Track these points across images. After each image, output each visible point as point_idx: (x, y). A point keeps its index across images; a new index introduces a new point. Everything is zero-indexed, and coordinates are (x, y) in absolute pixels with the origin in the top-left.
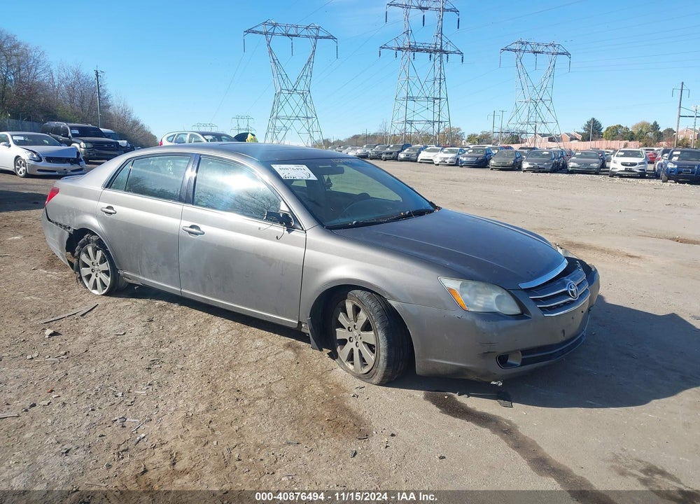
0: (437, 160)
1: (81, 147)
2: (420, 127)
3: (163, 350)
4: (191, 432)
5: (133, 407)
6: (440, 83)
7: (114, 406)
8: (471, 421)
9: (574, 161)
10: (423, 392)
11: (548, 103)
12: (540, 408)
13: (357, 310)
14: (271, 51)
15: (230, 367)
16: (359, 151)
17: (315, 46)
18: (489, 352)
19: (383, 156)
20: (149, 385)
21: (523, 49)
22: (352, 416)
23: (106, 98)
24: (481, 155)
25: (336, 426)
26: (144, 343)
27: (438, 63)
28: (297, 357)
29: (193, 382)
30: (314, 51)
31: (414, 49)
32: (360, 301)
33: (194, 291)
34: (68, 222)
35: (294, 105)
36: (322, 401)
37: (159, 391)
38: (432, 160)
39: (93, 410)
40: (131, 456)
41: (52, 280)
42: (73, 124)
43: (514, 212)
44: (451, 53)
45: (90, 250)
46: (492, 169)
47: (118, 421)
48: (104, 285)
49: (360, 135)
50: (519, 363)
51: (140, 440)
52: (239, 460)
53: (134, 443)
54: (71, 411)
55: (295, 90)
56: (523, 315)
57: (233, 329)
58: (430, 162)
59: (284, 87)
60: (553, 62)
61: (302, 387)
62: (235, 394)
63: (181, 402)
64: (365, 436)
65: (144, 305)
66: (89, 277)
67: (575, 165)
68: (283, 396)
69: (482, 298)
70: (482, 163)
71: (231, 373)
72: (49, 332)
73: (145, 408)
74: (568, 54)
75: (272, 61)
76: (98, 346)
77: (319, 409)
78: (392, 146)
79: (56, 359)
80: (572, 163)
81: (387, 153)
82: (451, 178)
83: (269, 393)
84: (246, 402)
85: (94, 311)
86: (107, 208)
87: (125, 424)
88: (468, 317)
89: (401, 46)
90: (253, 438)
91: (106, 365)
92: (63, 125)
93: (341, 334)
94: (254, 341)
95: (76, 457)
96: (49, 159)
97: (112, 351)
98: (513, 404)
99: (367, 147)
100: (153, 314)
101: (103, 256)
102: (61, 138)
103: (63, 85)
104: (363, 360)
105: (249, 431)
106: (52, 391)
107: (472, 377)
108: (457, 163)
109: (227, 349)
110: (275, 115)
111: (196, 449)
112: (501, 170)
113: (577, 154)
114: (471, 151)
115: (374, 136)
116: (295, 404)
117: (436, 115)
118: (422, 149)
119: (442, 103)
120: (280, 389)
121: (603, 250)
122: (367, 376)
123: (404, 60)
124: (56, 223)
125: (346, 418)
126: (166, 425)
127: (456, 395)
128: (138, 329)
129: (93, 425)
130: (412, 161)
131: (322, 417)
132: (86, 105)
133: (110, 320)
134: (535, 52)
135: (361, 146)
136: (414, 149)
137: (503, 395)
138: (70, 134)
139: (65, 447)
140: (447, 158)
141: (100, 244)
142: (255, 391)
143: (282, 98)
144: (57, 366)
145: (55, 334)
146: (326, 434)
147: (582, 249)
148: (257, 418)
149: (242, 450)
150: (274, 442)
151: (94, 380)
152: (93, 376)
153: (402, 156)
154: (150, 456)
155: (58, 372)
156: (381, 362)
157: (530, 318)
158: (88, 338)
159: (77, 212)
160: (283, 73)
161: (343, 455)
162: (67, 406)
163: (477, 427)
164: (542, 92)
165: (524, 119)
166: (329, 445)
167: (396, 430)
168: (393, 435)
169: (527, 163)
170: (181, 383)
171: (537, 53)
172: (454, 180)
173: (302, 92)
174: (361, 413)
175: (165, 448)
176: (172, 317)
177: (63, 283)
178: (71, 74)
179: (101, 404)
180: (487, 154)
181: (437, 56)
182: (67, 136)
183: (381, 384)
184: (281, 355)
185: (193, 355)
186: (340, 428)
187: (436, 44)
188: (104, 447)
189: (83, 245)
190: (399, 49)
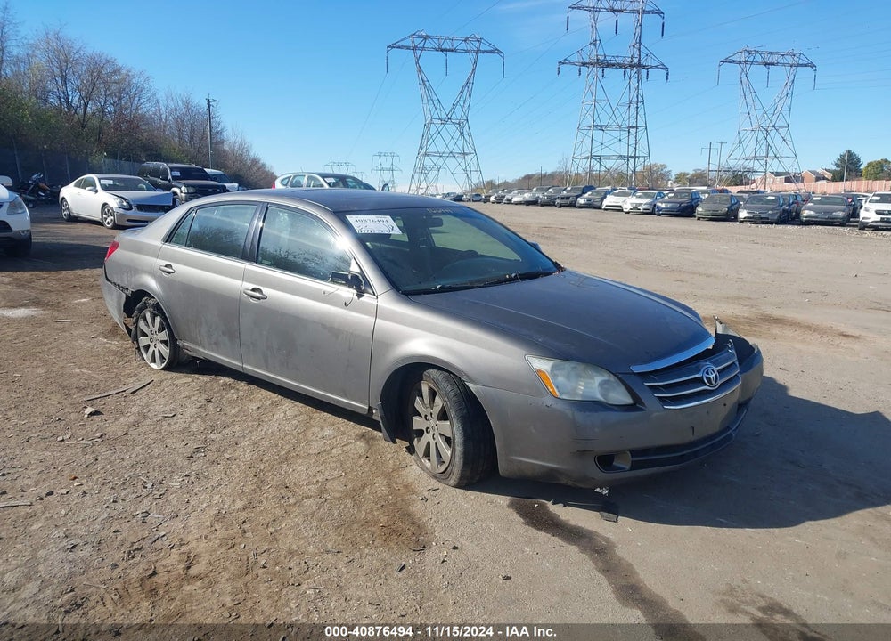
0: (627, 207)
1: (181, 192)
2: (610, 164)
3: (213, 436)
4: (218, 532)
5: (161, 501)
6: (637, 107)
7: (139, 499)
8: (559, 536)
9: (810, 209)
10: (508, 498)
11: (783, 132)
12: (653, 524)
13: (433, 394)
14: (420, 70)
15: (286, 459)
16: (527, 196)
17: (475, 63)
18: (584, 451)
19: (558, 201)
20: (186, 476)
21: (750, 60)
22: (413, 523)
23: (220, 132)
24: (685, 200)
25: (391, 534)
26: (194, 428)
27: (634, 81)
28: (367, 451)
29: (237, 475)
30: (474, 70)
31: (603, 64)
32: (436, 383)
33: (256, 367)
34: (126, 283)
35: (447, 138)
36: (383, 503)
37: (196, 484)
38: (620, 207)
39: (114, 502)
40: (143, 556)
41: (110, 350)
42: (175, 165)
43: (709, 276)
44: (652, 67)
45: (148, 315)
46: (699, 219)
47: (139, 516)
48: (162, 358)
49: (533, 175)
50: (628, 467)
51: (158, 538)
52: (264, 567)
53: (150, 542)
54: (90, 502)
55: (450, 119)
56: (636, 406)
57: (301, 414)
58: (619, 209)
59: (436, 116)
60: (791, 78)
61: (364, 486)
62: (282, 491)
63: (218, 497)
64: (421, 547)
65: (206, 383)
66: (147, 347)
67: (812, 213)
68: (337, 495)
69: (583, 383)
70: (686, 211)
71: (285, 466)
72: (89, 410)
73: (174, 502)
74: (812, 65)
75: (421, 82)
76: (140, 429)
77: (376, 513)
78: (569, 188)
79: (89, 442)
80: (807, 211)
81: (562, 198)
82: (639, 231)
83: (322, 491)
84: (292, 501)
85: (146, 388)
86: (166, 266)
87: (147, 520)
88: (559, 406)
89: (587, 61)
90: (288, 542)
91: (143, 451)
92: (163, 165)
93: (418, 423)
94: (322, 429)
95: (80, 554)
96: (141, 207)
97: (154, 436)
98: (620, 517)
99: (537, 190)
100: (214, 393)
101: (161, 323)
102: (160, 181)
103: (171, 118)
104: (439, 455)
105: (286, 535)
106: (75, 478)
107: (564, 481)
108: (653, 211)
109: (288, 438)
110: (424, 151)
111: (219, 553)
112: (711, 220)
113: (815, 199)
114: (672, 195)
115: (552, 176)
116: (349, 506)
117: (631, 149)
118: (608, 192)
119: (639, 134)
120: (336, 487)
121: (809, 327)
122: (443, 476)
123: (591, 78)
124: (115, 284)
125: (407, 525)
126: (192, 522)
127: (549, 504)
128: (191, 410)
129: (110, 519)
130: (595, 208)
131: (376, 522)
132: (197, 140)
133: (162, 399)
134: (766, 64)
135: (530, 189)
136: (598, 192)
137: (610, 506)
138: (170, 177)
139: (72, 542)
140: (640, 204)
141: (158, 309)
142: (306, 488)
143: (433, 129)
144: (89, 450)
145: (96, 413)
146: (376, 543)
147: (780, 325)
148: (299, 520)
149: (271, 556)
150: (311, 549)
151: (125, 467)
152: (125, 463)
153: (581, 201)
154: (163, 558)
155: (87, 457)
156: (457, 459)
157: (643, 410)
158: (131, 419)
159: (134, 270)
160: (435, 98)
161: (389, 569)
162: (88, 496)
163: (564, 544)
164: (775, 116)
165: (749, 152)
166: (375, 555)
167: (462, 542)
168: (455, 548)
169: (745, 211)
170: (223, 475)
171: (769, 64)
172: (642, 233)
173: (457, 121)
174: (425, 519)
175: (184, 549)
176: (235, 396)
177: (121, 354)
178: (180, 103)
179: (125, 496)
180: (693, 199)
181: (633, 73)
182: (166, 179)
183: (458, 486)
184: (351, 446)
185: (246, 443)
186: (394, 537)
187: (632, 57)
188: (116, 544)
189: (141, 310)
190: (584, 64)
